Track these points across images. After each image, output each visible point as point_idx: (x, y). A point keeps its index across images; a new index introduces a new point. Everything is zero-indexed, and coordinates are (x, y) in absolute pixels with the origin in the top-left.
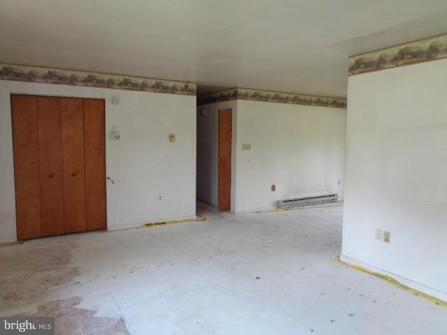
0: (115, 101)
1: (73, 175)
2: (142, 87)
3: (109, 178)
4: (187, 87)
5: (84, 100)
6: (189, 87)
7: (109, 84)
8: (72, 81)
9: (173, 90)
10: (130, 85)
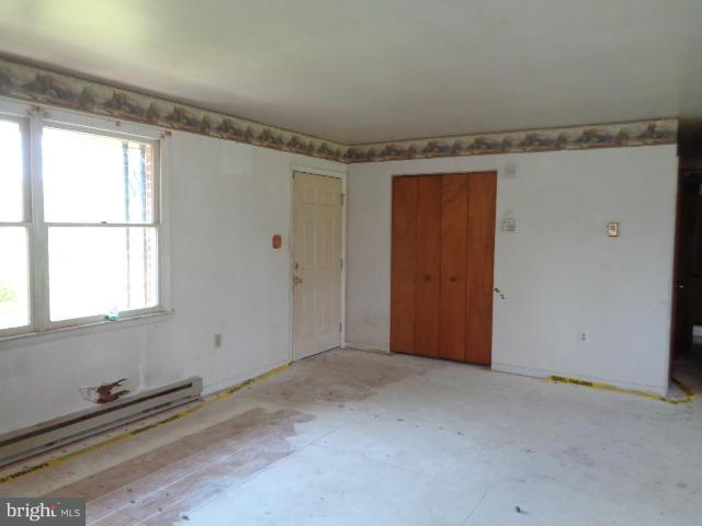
0: (511, 171)
1: (453, 280)
2: (559, 144)
3: (497, 291)
4: (652, 129)
5: (469, 175)
6: (657, 129)
7: (504, 147)
8: (454, 151)
9: (620, 140)
10: (537, 143)
